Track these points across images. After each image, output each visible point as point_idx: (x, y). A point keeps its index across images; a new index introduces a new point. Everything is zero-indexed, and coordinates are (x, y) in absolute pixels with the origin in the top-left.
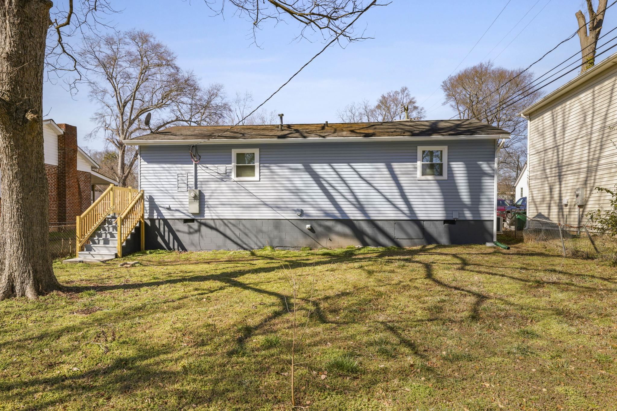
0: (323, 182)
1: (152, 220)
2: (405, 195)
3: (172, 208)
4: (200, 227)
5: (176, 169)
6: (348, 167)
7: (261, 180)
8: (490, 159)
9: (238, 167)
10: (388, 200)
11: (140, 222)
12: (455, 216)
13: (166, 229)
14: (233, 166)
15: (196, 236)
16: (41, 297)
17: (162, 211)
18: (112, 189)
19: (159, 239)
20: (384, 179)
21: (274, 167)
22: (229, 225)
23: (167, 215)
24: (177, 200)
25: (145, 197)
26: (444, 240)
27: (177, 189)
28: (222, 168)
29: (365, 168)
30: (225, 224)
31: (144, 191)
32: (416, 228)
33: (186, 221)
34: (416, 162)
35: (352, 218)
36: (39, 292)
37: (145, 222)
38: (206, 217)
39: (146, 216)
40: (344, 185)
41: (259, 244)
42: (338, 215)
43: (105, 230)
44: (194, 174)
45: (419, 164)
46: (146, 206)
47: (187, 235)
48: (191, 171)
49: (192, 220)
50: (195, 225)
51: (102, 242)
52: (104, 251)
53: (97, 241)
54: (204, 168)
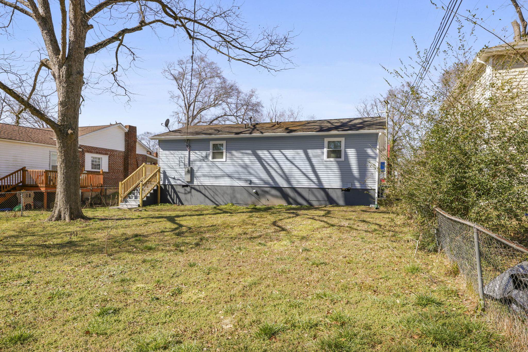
0: (264, 162)
1: (165, 185)
2: (316, 171)
3: (176, 178)
4: (191, 190)
5: (178, 154)
6: (280, 152)
7: (227, 161)
8: (374, 146)
9: (213, 153)
10: (305, 174)
11: (157, 186)
12: (349, 186)
13: (172, 191)
14: (210, 152)
15: (189, 195)
16: (72, 221)
17: (170, 180)
18: (144, 166)
19: (169, 197)
20: (301, 160)
21: (234, 153)
22: (208, 189)
23: (173, 182)
24: (178, 173)
25: (161, 171)
26: (341, 202)
27: (178, 166)
28: (204, 153)
29: (289, 153)
30: (205, 188)
31: (160, 167)
32: (322, 193)
33: (184, 186)
34: (324, 149)
35: (281, 186)
36: (71, 219)
37: (161, 186)
38: (194, 184)
39: (161, 183)
40: (276, 164)
41: (225, 202)
42: (273, 184)
43: (137, 191)
44: (188, 157)
45: (325, 150)
46: (161, 176)
47: (183, 195)
48: (186, 155)
49: (187, 186)
50: (188, 189)
51: (134, 198)
52: (134, 203)
53: (131, 197)
54: (194, 154)
